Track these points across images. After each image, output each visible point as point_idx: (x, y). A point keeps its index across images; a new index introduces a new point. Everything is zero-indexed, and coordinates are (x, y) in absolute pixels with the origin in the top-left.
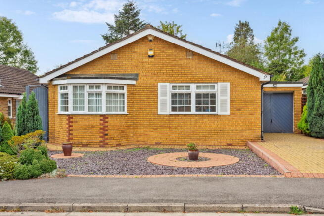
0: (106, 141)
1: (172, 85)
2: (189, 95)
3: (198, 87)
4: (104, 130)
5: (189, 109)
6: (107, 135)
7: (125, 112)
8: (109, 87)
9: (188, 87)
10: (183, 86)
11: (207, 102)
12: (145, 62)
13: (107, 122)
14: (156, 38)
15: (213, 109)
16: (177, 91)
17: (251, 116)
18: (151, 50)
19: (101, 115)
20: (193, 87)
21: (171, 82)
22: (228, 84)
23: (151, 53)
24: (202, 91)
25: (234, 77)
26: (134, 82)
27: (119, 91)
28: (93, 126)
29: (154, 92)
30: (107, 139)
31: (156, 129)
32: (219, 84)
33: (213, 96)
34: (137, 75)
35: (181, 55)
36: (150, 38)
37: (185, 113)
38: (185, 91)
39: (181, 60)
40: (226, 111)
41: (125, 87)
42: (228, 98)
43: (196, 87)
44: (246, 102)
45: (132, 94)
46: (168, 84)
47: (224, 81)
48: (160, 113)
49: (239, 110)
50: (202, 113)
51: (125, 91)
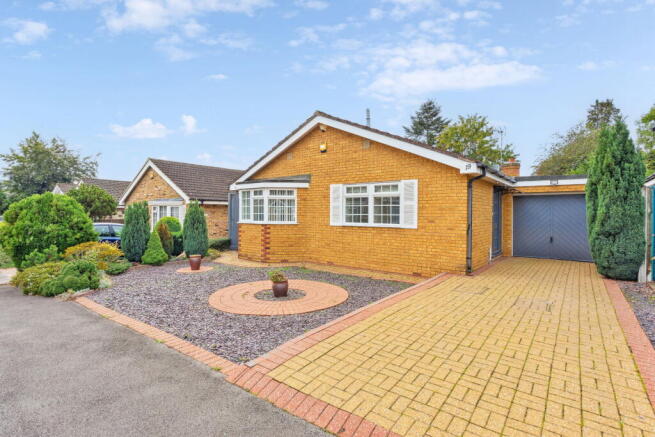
0: (268, 256)
1: (345, 187)
2: (365, 200)
3: (377, 189)
4: (266, 243)
5: (365, 220)
6: (268, 248)
7: (295, 222)
8: (273, 192)
9: (365, 188)
10: (358, 188)
11: (389, 209)
12: (318, 159)
13: (269, 233)
14: (329, 128)
15: (396, 220)
16: (353, 195)
17: (449, 231)
18: (323, 143)
19: (262, 225)
20: (371, 187)
21: (345, 183)
22: (416, 181)
23: (323, 147)
24: (383, 194)
25: (423, 170)
26: (306, 185)
27: (286, 197)
28: (256, 238)
29: (326, 197)
30: (269, 253)
31: (329, 245)
32: (403, 181)
33: (396, 200)
34: (309, 176)
35: (357, 145)
36: (322, 128)
37: (361, 224)
38: (360, 195)
39: (355, 152)
40: (412, 223)
41: (295, 192)
42: (415, 204)
43: (374, 189)
44: (441, 209)
45: (305, 200)
46: (341, 185)
47: (410, 177)
48: (332, 224)
49: (432, 222)
50: (382, 225)
51: (294, 196)
